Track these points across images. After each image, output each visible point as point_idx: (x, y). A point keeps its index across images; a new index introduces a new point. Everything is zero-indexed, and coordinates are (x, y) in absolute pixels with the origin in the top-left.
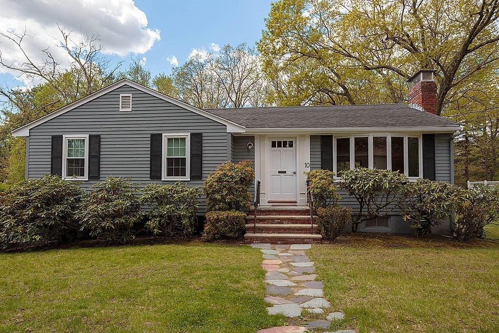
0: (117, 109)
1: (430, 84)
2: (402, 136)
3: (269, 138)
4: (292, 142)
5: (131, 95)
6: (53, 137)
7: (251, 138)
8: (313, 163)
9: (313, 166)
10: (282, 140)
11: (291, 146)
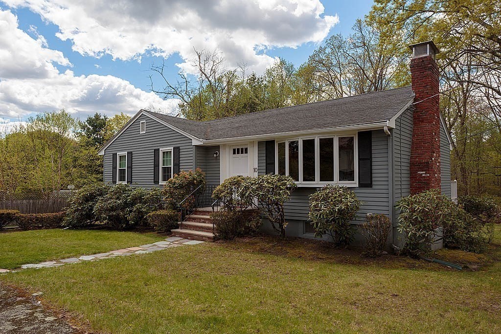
0: (138, 133)
1: (423, 61)
2: (332, 137)
3: (230, 146)
4: (247, 148)
5: (145, 121)
6: (113, 154)
7: (217, 148)
8: (260, 168)
9: (260, 171)
10: (240, 148)
11: (246, 152)
